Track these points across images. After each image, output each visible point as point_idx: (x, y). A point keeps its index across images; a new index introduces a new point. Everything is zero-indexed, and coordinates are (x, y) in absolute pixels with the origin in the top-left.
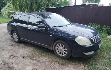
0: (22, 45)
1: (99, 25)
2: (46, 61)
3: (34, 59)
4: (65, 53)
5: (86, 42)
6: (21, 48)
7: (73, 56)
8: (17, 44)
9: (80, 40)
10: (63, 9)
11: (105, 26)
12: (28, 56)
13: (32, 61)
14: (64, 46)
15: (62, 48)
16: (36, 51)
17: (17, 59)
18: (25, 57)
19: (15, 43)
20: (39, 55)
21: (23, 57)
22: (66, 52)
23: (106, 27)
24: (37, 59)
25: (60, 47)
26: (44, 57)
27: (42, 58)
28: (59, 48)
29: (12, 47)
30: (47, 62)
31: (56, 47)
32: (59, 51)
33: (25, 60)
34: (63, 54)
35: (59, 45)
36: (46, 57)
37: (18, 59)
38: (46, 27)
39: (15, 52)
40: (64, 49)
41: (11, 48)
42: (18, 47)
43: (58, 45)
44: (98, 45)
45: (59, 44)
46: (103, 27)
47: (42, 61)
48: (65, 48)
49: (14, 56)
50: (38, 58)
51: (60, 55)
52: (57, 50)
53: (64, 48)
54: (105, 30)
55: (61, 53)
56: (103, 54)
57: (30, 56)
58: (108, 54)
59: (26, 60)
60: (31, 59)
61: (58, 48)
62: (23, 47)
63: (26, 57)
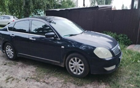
0: (20, 63)
1: (115, 34)
2: (58, 82)
3: (41, 80)
4: (81, 70)
5: (106, 54)
6: (20, 68)
7: (92, 73)
8: (12, 62)
9: (100, 52)
10: (69, 12)
11: (122, 35)
12: (33, 77)
13: (39, 83)
14: (80, 61)
15: (77, 63)
16: (42, 71)
17: (18, 82)
18: (29, 79)
19: (9, 61)
20: (47, 75)
21: (26, 80)
23: (123, 37)
24: (45, 80)
25: (75, 63)
26: (54, 78)
27: (51, 79)
28: (73, 64)
29: (5, 66)
30: (60, 83)
31: (70, 63)
32: (73, 68)
33: (29, 83)
34: (78, 72)
35: (74, 60)
36: (56, 77)
37: (20, 82)
38: (55, 36)
39: (12, 73)
40: (80, 65)
41: (5, 68)
42: (15, 66)
43: (72, 60)
45: (74, 58)
46: (120, 36)
47: (52, 82)
48: (82, 63)
49: (12, 78)
50: (47, 79)
51: (75, 73)
52: (70, 67)
53: (80, 63)
54: (123, 40)
55: (77, 71)
57: (35, 77)
59: (31, 83)
60: (38, 81)
62: (22, 66)
63: (30, 79)
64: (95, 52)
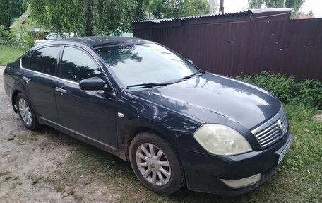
0: (43, 139)
1: (289, 78)
2: (104, 198)
3: (67, 188)
4: (164, 177)
5: (233, 142)
6: (38, 150)
7: (189, 188)
8: (29, 134)
9: (211, 136)
10: (182, 25)
11: (308, 82)
12: (52, 177)
13: (58, 196)
14: (160, 153)
15: (155, 157)
16: (79, 163)
17: (14, 187)
18: (41, 181)
19: (23, 132)
20: (86, 174)
21: (35, 183)
22: (168, 174)
23: (311, 86)
24: (77, 190)
25: (150, 156)
26: (99, 185)
27: (92, 187)
28: (146, 158)
29: (10, 143)
30: (107, 201)
31: (139, 155)
32: (146, 168)
33: (37, 194)
34: (158, 178)
35: (148, 148)
36: (105, 183)
37: (19, 186)
39: (14, 163)
40: (160, 162)
41: (7, 147)
42: (30, 145)
43: (142, 147)
44: (277, 152)
45: (146, 144)
46: (304, 85)
47: (91, 197)
48: (165, 160)
49: (7, 176)
50: (81, 186)
51: (150, 180)
52: (140, 164)
53: (162, 159)
54: (309, 95)
55: (154, 176)
56: (294, 179)
57: (58, 177)
58: (312, 180)
59: (42, 192)
60: (59, 190)
61: (142, 156)
62: (44, 146)
63: (45, 181)
64: (197, 136)
